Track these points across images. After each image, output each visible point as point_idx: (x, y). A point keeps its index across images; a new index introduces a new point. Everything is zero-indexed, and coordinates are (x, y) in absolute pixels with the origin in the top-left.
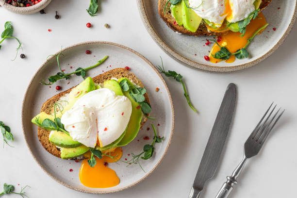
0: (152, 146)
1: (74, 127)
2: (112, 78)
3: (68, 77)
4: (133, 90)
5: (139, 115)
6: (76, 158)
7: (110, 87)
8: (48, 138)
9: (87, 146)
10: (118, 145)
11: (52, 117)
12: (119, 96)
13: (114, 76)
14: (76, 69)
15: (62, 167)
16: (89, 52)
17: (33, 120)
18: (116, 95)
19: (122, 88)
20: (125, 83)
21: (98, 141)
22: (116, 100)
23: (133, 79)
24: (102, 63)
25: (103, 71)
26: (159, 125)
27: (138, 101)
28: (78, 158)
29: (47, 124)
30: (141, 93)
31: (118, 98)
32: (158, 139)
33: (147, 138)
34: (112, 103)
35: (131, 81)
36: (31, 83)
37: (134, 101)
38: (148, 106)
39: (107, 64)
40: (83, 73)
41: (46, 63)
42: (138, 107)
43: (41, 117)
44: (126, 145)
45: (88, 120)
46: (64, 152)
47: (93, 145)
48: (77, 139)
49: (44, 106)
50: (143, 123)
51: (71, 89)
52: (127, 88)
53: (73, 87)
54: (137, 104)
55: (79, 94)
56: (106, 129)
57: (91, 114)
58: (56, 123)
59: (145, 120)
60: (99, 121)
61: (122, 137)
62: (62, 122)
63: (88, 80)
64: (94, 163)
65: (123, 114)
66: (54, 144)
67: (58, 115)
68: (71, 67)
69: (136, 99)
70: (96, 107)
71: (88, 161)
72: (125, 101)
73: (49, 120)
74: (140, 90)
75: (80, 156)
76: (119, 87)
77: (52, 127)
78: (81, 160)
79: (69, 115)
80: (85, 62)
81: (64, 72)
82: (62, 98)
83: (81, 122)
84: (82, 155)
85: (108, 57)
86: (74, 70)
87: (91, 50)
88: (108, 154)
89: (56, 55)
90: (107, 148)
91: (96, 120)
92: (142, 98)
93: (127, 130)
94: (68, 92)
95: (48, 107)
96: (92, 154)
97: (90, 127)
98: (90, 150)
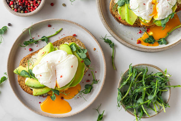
0: (91, 85)
1: (41, 76)
2: (65, 43)
3: (37, 42)
4: (78, 50)
5: (83, 67)
6: (43, 95)
7: (64, 48)
8: (25, 82)
9: (49, 87)
10: (69, 86)
11: (26, 69)
12: (69, 55)
13: (66, 41)
14: (42, 37)
15: (34, 101)
16: (50, 26)
17: (15, 71)
18: (68, 54)
19: (72, 49)
20: (73, 46)
21: (57, 84)
22: (68, 58)
23: (79, 43)
24: (58, 33)
25: (59, 38)
26: (96, 72)
27: (82, 58)
28: (44, 95)
29: (23, 74)
30: (84, 53)
31: (69, 56)
32: (96, 81)
33: (88, 81)
34: (65, 60)
35: (78, 44)
36: (13, 47)
37: (79, 58)
38: (89, 60)
39: (62, 33)
40: (47, 40)
41: (22, 34)
42: (82, 62)
43: (20, 69)
44: (75, 86)
45: (50, 71)
46: (35, 92)
47: (54, 87)
48: (43, 83)
49: (22, 62)
50: (86, 72)
51: (39, 50)
52: (75, 49)
54: (81, 60)
55: (44, 54)
56: (61, 77)
57: (52, 67)
58: (29, 73)
59: (87, 70)
60: (57, 72)
61: (72, 81)
62: (34, 72)
63: (49, 44)
64: (54, 98)
65: (72, 67)
66: (28, 86)
67: (31, 67)
68: (39, 36)
69: (81, 56)
70: (55, 63)
71: (51, 97)
72: (73, 58)
73: (25, 71)
74: (83, 50)
75: (45, 94)
76: (69, 49)
77: (27, 75)
78: (46, 96)
79: (38, 68)
80: (47, 32)
81: (34, 39)
82: (33, 57)
83: (45, 73)
84: (47, 93)
85: (62, 29)
86: (40, 38)
87: (51, 24)
88: (63, 92)
89: (29, 29)
90: (63, 88)
91: (55, 71)
92: (84, 56)
93: (75, 76)
94: (36, 52)
95: (24, 62)
96: (53, 92)
97: (51, 76)
98: (51, 90)
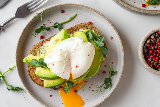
0: (109, 78)
1: (53, 65)
2: (80, 30)
3: (49, 29)
4: (95, 38)
5: (100, 56)
6: (55, 87)
7: (79, 36)
8: (35, 73)
9: (62, 78)
10: (85, 77)
11: (37, 58)
12: (86, 42)
13: (81, 28)
14: (54, 24)
15: (44, 93)
16: (63, 12)
17: (24, 60)
18: (84, 42)
19: (88, 36)
20: (90, 33)
21: (71, 75)
22: (84, 45)
23: (95, 30)
24: (72, 19)
25: (73, 25)
26: (113, 63)
27: (99, 46)
28: (56, 87)
29: (34, 63)
30: (101, 41)
31: (85, 44)
32: (113, 73)
33: (104, 72)
34: (81, 48)
35: (94, 32)
36: (22, 34)
37: (96, 46)
38: (106, 50)
39: (76, 20)
40: (59, 26)
41: (33, 19)
42: (99, 51)
43: (29, 58)
44: (91, 77)
45: (64, 60)
46: (46, 83)
47: (68, 78)
48: (56, 73)
49: (32, 50)
50: (102, 62)
51: (51, 38)
52: (91, 37)
53: (52, 37)
54: (98, 48)
55: (56, 41)
56: (77, 67)
57: (66, 55)
58: (41, 62)
59: (103, 60)
60: (72, 61)
61: (88, 72)
62: (46, 61)
63: (63, 31)
64: (67, 90)
65: (89, 55)
66: (39, 77)
67: (42, 56)
68: (51, 22)
69: (98, 44)
70: (70, 51)
71: (64, 89)
72: (90, 46)
73: (35, 60)
74: (101, 37)
75: (57, 86)
76: (85, 36)
77: (38, 65)
78: (59, 88)
79: (50, 56)
80: (60, 18)
81: (46, 25)
82: (44, 44)
83: (58, 62)
84: (59, 85)
85: (76, 15)
86: (52, 25)
87: (64, 10)
88: (78, 84)
89: (40, 14)
90: (78, 80)
91: (70, 60)
92: (101, 44)
93: (91, 67)
94: (48, 40)
95: (34, 51)
96: (67, 84)
97: (65, 65)
98: (65, 82)
